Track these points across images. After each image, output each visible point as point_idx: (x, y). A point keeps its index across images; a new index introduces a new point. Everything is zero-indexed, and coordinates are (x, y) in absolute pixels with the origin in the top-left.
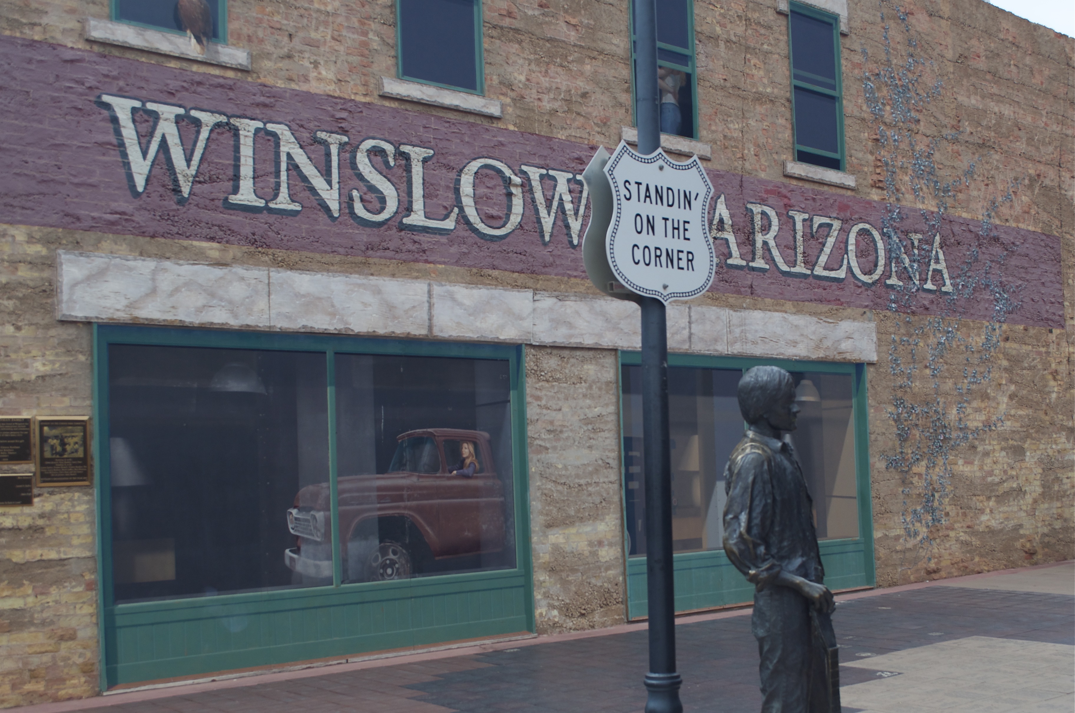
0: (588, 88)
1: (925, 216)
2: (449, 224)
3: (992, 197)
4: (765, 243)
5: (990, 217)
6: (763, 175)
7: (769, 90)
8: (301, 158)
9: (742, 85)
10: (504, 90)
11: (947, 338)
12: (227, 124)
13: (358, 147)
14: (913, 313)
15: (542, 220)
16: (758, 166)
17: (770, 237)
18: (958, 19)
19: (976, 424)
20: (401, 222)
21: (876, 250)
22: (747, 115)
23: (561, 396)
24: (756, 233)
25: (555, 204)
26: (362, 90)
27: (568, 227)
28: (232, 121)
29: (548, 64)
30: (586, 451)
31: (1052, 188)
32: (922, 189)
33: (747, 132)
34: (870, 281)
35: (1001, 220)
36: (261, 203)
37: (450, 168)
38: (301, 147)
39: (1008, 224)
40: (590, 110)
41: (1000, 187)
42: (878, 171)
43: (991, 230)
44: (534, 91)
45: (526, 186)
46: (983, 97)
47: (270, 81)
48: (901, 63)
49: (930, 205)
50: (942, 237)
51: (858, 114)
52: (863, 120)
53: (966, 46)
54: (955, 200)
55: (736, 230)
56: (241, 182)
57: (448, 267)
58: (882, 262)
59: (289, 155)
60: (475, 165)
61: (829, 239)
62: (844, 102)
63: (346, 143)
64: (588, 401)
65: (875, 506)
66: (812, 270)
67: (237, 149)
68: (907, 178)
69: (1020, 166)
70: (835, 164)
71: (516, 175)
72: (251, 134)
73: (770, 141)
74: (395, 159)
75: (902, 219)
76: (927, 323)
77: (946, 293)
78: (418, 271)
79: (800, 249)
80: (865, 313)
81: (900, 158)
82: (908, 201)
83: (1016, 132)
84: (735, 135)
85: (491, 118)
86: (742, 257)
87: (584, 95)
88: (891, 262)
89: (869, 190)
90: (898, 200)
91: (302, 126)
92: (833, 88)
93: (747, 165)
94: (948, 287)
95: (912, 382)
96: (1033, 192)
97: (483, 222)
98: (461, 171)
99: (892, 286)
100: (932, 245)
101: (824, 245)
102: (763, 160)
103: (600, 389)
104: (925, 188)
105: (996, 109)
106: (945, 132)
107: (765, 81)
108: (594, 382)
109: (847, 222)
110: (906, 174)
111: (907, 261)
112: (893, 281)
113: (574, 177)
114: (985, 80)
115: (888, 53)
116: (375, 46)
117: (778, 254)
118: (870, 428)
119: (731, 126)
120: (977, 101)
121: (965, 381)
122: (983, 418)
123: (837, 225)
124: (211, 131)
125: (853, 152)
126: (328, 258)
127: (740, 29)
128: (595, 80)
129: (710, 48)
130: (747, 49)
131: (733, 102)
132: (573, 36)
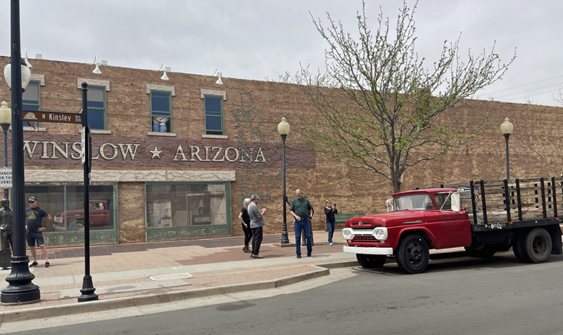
1: (255, 143)
2: (97, 158)
6: (194, 139)
8: (58, 148)
13: (73, 144)
14: (250, 168)
17: (197, 154)
18: (272, 90)
23: (128, 193)
26: (74, 132)
28: (42, 142)
30: (135, 204)
32: (254, 137)
35: (288, 142)
37: (98, 146)
39: (290, 142)
42: (236, 133)
46: (282, 109)
47: (50, 133)
48: (247, 105)
49: (258, 140)
50: (262, 148)
51: (230, 120)
53: (275, 97)
54: (268, 138)
57: (96, 167)
58: (238, 156)
60: (104, 145)
65: (233, 216)
70: (220, 133)
73: (197, 130)
75: (246, 145)
76: (255, 171)
79: (207, 155)
80: (231, 169)
81: (246, 129)
82: (249, 140)
84: (185, 130)
86: (187, 159)
87: (136, 126)
88: (241, 156)
89: (233, 139)
90: (245, 140)
92: (220, 114)
94: (264, 160)
95: (248, 186)
98: (101, 146)
99: (241, 162)
103: (140, 191)
104: (256, 136)
106: (264, 121)
108: (138, 189)
109: (225, 148)
110: (248, 133)
111: (248, 155)
112: (242, 160)
114: (283, 105)
115: (242, 103)
118: (231, 197)
120: (279, 111)
123: (221, 148)
126: (65, 167)
127: (187, 104)
128: (140, 122)
129: (177, 110)
130: (190, 109)
131: (184, 122)
132: (133, 113)
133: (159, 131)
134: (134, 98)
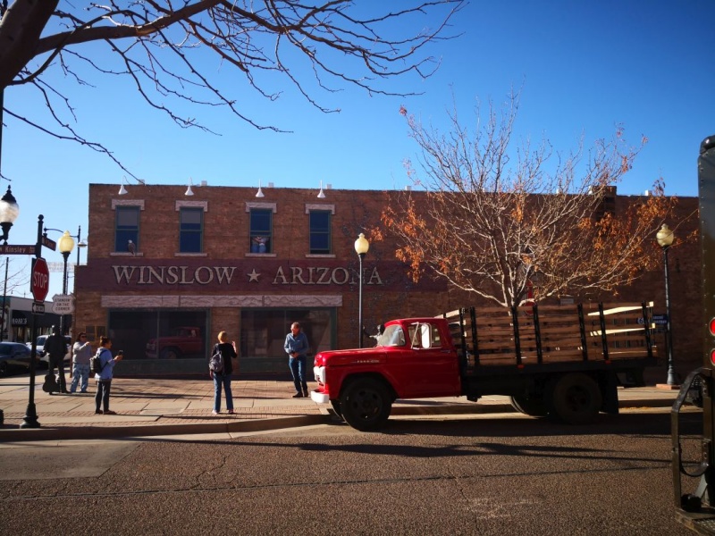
0: (235, 246)
2: (192, 282)
4: (297, 277)
7: (301, 236)
9: (290, 237)
10: (209, 250)
11: (378, 298)
12: (138, 268)
13: (169, 268)
15: (219, 279)
16: (295, 257)
20: (179, 283)
21: (345, 275)
22: (292, 244)
23: (221, 319)
24: (294, 275)
25: (223, 275)
26: (170, 256)
27: (227, 280)
29: (223, 242)
33: (291, 248)
34: (342, 284)
36: (144, 283)
37: (192, 270)
38: (155, 270)
40: (235, 251)
44: (218, 249)
45: (214, 271)
47: (148, 258)
52: (341, 238)
55: (285, 275)
56: (140, 279)
57: (190, 292)
59: (152, 272)
60: (199, 268)
61: (324, 273)
62: (332, 234)
63: (166, 268)
64: (231, 320)
66: (316, 283)
67: (140, 272)
70: (327, 252)
71: (211, 269)
72: (143, 269)
73: (300, 249)
74: (178, 270)
76: (368, 294)
77: (379, 284)
80: (337, 293)
85: (204, 257)
86: (287, 281)
89: (342, 258)
91: (155, 266)
92: (327, 231)
93: (291, 257)
97: (201, 281)
98: (196, 270)
100: (372, 271)
101: (321, 275)
102: (297, 255)
103: (234, 317)
107: (299, 234)
112: (353, 283)
113: (229, 268)
115: (354, 217)
116: (174, 246)
117: (302, 279)
118: (337, 325)
119: (285, 248)
123: (327, 269)
124: (134, 270)
125: (335, 248)
127: (290, 222)
128: (238, 244)
129: (278, 229)
130: (292, 226)
131: (286, 241)
133: (258, 252)
134: (233, 217)
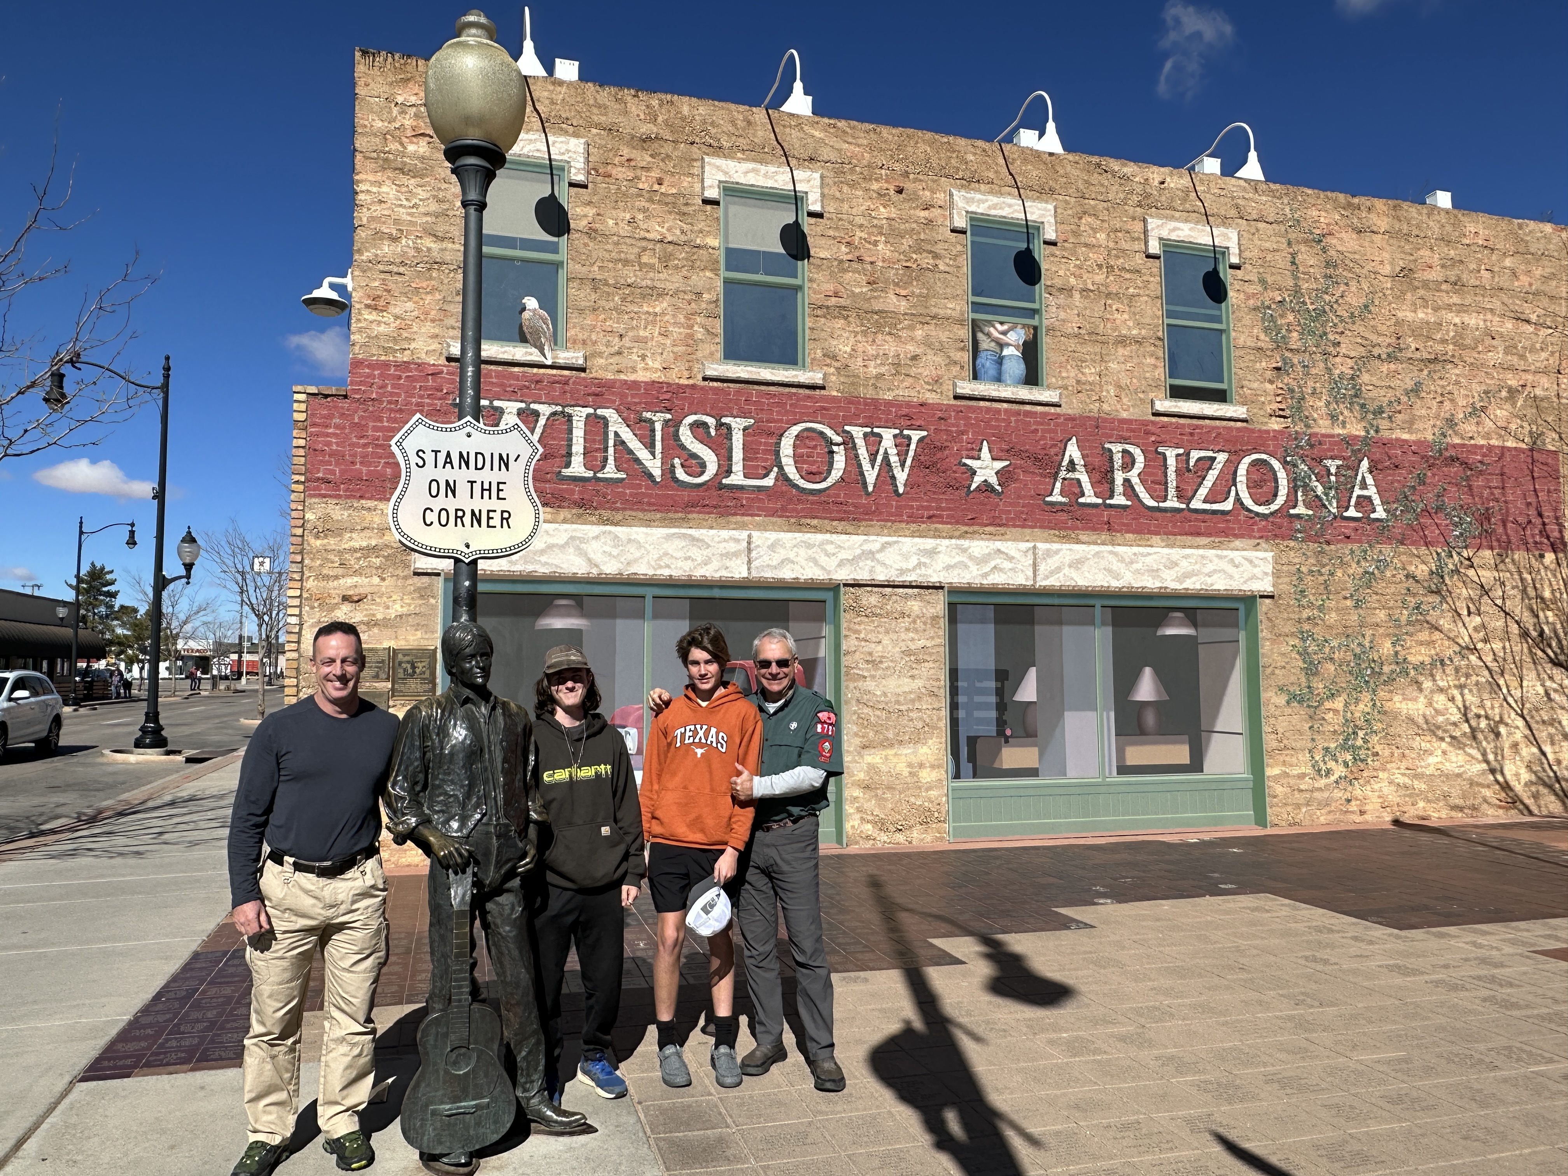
0: (919, 351)
1: (1348, 441)
3: (1448, 416)
4: (1127, 482)
5: (1445, 436)
6: (1125, 415)
7: (1134, 332)
8: (627, 435)
9: (1100, 330)
10: (828, 361)
11: (1377, 567)
12: (563, 412)
13: (681, 422)
14: (1328, 543)
15: (866, 473)
16: (1119, 406)
17: (1133, 475)
18: (1400, 230)
19: (1421, 659)
20: (720, 483)
21: (1276, 480)
22: (1106, 358)
23: (882, 630)
24: (1116, 472)
25: (880, 458)
26: (686, 374)
27: (893, 478)
28: (566, 410)
29: (875, 333)
30: (906, 680)
31: (1547, 398)
32: (1342, 414)
33: (1106, 375)
34: (1267, 512)
35: (1463, 439)
36: (590, 474)
37: (770, 434)
38: (628, 426)
39: (1472, 442)
40: (920, 370)
41: (1462, 402)
42: (1279, 399)
43: (1446, 449)
44: (860, 359)
45: (849, 443)
46: (1436, 309)
47: (601, 374)
48: (1315, 287)
49: (1356, 429)
50: (1371, 461)
51: (1253, 345)
52: (1260, 349)
53: (1412, 258)
54: (1392, 421)
55: (1090, 469)
56: (573, 458)
57: (766, 519)
58: (1283, 491)
59: (616, 434)
61: (1211, 472)
62: (1233, 334)
63: (669, 420)
64: (911, 635)
65: (1269, 742)
66: (1188, 506)
67: (570, 431)
68: (1322, 404)
69: (1493, 377)
70: (1221, 396)
71: (838, 434)
72: (583, 419)
73: (1134, 381)
74: (716, 430)
75: (1312, 446)
76: (1348, 552)
77: (1378, 520)
78: (735, 523)
79: (1172, 483)
80: (1258, 544)
81: (1310, 384)
82: (1323, 426)
83: (1488, 341)
84: (1091, 379)
85: (813, 387)
86: (1096, 495)
87: (915, 358)
88: (1296, 492)
89: (1266, 420)
90: (1308, 426)
91: (629, 409)
92: (1218, 321)
93: (1105, 407)
94: (1380, 513)
95: (1325, 614)
96: (1514, 405)
97: (802, 477)
98: (782, 435)
99: (1298, 516)
100: (1357, 470)
101: (1204, 479)
102: (1125, 400)
103: (925, 623)
104: (1346, 412)
105: (1457, 320)
106: (1376, 351)
107: (1130, 323)
108: (918, 617)
109: (1235, 454)
110: (1320, 399)
111: (1320, 490)
112: (1301, 510)
113: (902, 432)
114: (1440, 291)
115: (1296, 278)
116: (700, 336)
117: (1143, 489)
118: (1262, 661)
119: (1087, 370)
120: (1427, 314)
121: (1405, 612)
122: (1433, 652)
124: (548, 419)
125: (1245, 383)
126: (648, 516)
127: (1100, 278)
128: (927, 343)
129: (1062, 299)
130: (1108, 295)
131: (1089, 348)
132: (903, 306)
133: (998, 379)
134: (907, 242)
